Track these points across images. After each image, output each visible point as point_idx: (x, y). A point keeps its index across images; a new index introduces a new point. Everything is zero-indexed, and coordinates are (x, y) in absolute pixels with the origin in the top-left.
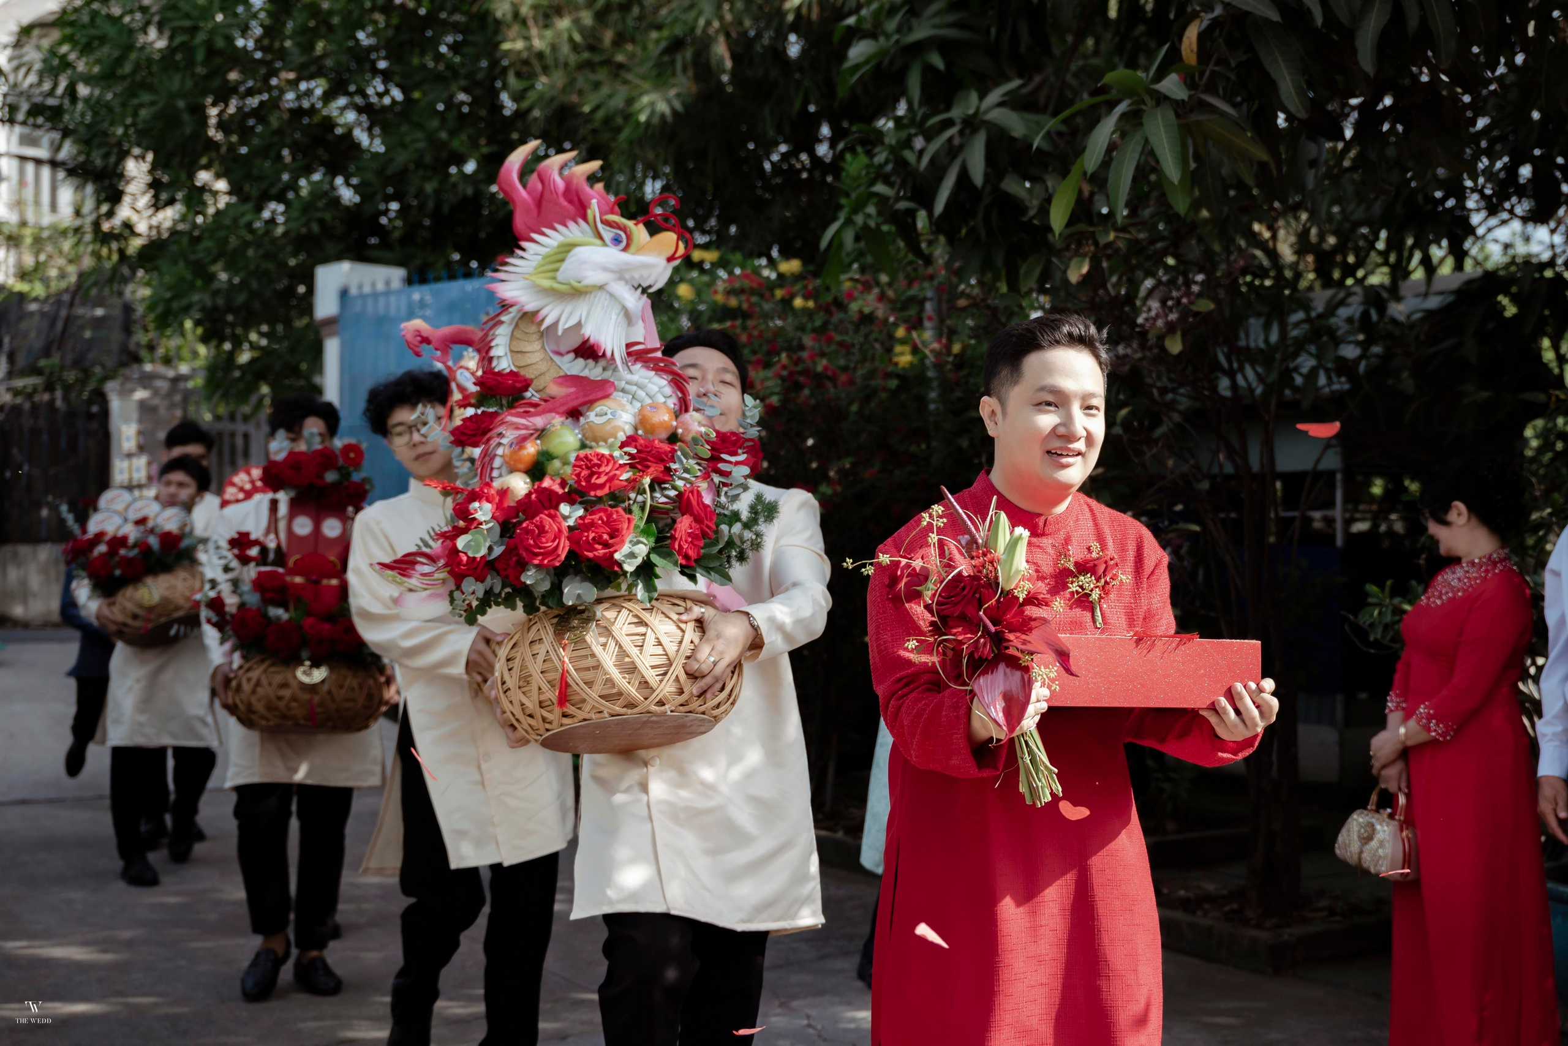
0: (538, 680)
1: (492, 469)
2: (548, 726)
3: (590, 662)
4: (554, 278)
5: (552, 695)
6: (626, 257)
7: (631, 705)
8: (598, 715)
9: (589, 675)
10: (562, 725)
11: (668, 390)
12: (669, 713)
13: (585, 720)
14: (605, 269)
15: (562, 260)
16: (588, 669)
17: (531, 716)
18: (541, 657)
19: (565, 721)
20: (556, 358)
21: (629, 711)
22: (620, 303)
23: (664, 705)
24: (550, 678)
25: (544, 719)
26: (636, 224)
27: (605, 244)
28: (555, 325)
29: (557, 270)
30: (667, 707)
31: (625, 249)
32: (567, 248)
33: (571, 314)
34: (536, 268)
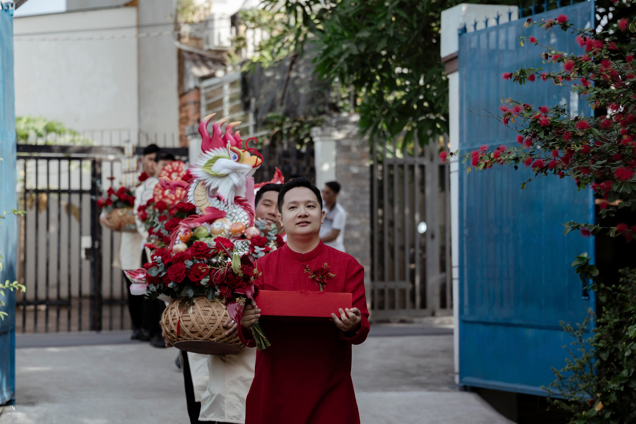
0: (171, 322)
1: (176, 240)
2: (174, 340)
3: (187, 318)
4: (210, 169)
5: (175, 329)
6: (238, 165)
7: (201, 336)
8: (190, 338)
9: (187, 323)
10: (178, 340)
11: (247, 217)
12: (216, 341)
13: (185, 340)
14: (228, 168)
15: (214, 162)
16: (187, 321)
17: (169, 335)
18: (173, 314)
19: (180, 339)
20: (210, 199)
21: (201, 339)
22: (233, 182)
23: (214, 338)
24: (175, 322)
25: (173, 338)
26: (243, 152)
27: (230, 159)
28: (209, 187)
29: (212, 166)
30: (215, 339)
31: (238, 161)
32: (217, 158)
33: (215, 183)
34: (205, 165)
